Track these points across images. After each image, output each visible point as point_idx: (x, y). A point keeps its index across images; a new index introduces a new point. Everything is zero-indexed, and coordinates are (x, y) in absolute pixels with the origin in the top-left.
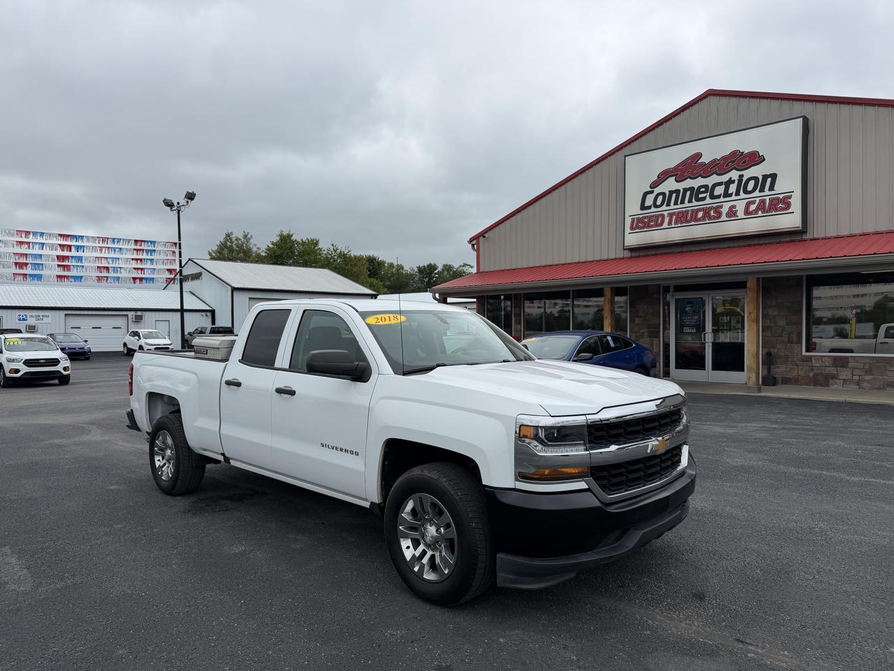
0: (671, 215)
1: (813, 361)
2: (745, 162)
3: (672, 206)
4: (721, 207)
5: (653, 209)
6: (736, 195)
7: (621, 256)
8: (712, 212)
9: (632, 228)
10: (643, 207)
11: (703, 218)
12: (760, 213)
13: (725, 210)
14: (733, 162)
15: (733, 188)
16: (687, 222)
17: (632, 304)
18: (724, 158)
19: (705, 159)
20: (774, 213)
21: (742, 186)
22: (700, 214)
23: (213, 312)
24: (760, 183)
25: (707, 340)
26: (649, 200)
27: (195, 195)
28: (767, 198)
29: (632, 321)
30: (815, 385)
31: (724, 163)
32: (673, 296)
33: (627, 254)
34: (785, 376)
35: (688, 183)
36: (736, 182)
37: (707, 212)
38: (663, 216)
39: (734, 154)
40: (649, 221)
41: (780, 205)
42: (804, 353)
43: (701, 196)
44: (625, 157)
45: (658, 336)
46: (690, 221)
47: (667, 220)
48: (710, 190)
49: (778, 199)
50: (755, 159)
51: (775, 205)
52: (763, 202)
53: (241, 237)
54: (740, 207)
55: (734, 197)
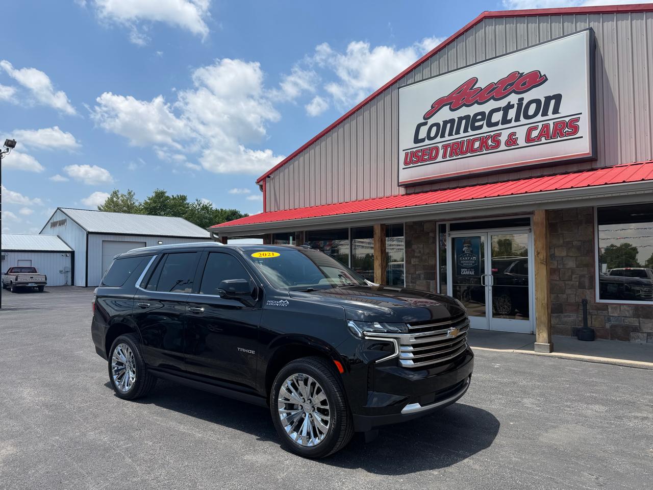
0: (445, 147)
1: (610, 310)
2: (525, 84)
3: (447, 138)
4: (499, 135)
5: (427, 142)
6: (515, 121)
7: (396, 193)
8: (490, 142)
9: (406, 163)
10: (417, 140)
11: (480, 148)
12: (543, 140)
13: (503, 138)
14: (511, 85)
15: (512, 114)
16: (462, 153)
17: (408, 245)
18: (502, 82)
19: (482, 84)
20: (559, 139)
21: (522, 111)
22: (477, 145)
23: (73, 253)
24: (543, 106)
25: (486, 283)
26: (423, 133)
27: (16, 142)
28: (551, 123)
29: (408, 262)
30: (613, 338)
31: (502, 87)
32: (449, 234)
33: (402, 191)
34: (577, 326)
35: (464, 111)
36: (516, 106)
37: (483, 142)
38: (437, 149)
39: (512, 75)
40: (424, 155)
41: (567, 129)
42: (598, 300)
43: (477, 124)
44: (399, 89)
45: (435, 279)
46: (466, 152)
47: (441, 152)
48: (487, 117)
49: (563, 122)
50: (537, 79)
51: (560, 130)
52: (547, 126)
53: (126, 193)
54: (521, 133)
55: (513, 124)
